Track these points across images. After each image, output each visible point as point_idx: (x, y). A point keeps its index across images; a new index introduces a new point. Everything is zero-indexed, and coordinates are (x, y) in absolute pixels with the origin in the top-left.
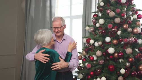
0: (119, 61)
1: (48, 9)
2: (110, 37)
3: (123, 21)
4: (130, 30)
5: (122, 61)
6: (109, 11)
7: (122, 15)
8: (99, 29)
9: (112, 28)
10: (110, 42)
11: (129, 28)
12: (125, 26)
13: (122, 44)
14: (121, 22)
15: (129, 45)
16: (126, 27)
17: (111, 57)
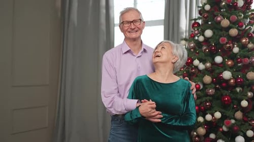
0: (236, 91)
1: (103, 11)
2: (221, 56)
3: (241, 33)
4: (250, 46)
5: (240, 90)
6: (219, 19)
7: (240, 24)
8: (202, 44)
9: (227, 43)
10: (222, 63)
11: (249, 43)
12: (244, 41)
13: (240, 66)
14: (238, 35)
15: (251, 68)
16: (246, 42)
17: (224, 85)
